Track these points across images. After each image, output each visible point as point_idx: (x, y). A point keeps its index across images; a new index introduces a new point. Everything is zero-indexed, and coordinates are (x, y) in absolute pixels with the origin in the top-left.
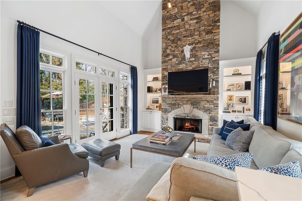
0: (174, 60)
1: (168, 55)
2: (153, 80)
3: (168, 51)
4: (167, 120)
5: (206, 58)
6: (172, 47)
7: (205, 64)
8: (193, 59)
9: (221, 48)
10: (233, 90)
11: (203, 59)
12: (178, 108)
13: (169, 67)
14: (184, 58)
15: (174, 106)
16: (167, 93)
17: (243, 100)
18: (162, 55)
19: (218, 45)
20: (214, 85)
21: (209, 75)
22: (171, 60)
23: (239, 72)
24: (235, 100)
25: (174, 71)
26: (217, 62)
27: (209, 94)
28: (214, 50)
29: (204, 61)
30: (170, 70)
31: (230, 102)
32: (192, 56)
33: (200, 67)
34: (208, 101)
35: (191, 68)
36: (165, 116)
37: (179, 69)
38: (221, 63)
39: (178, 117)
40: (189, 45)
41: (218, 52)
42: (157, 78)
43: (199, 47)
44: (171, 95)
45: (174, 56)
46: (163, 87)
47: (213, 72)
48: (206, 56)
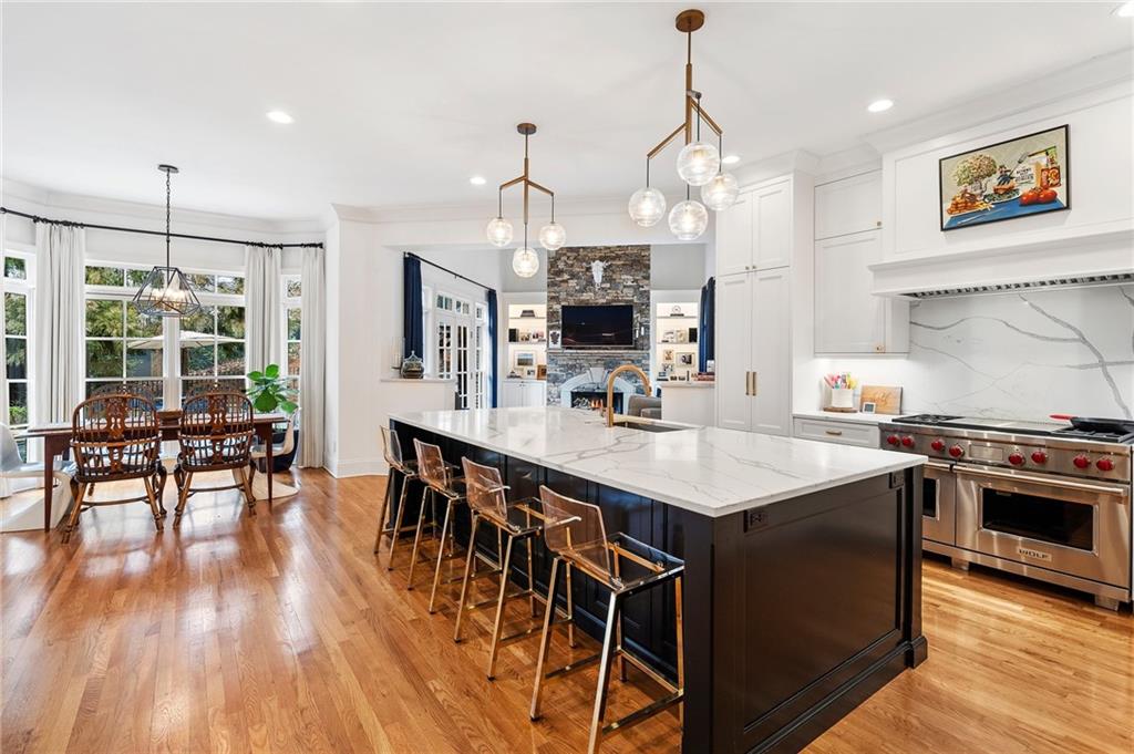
0: (573, 283)
1: (560, 273)
2: (522, 316)
3: (561, 265)
4: (559, 397)
5: (630, 286)
6: (568, 258)
7: (627, 295)
8: (608, 285)
9: (653, 272)
10: (672, 343)
11: (625, 287)
12: (580, 373)
13: (563, 295)
14: (590, 281)
15: (572, 369)
16: (559, 345)
17: (687, 360)
18: (549, 271)
19: (648, 267)
20: (643, 333)
21: (635, 316)
22: (566, 281)
23: (682, 312)
24: (676, 359)
25: (572, 304)
26: (646, 295)
27: (635, 349)
28: (642, 274)
29: (625, 290)
30: (565, 300)
31: (668, 362)
32: (606, 279)
33: (620, 301)
34: (633, 361)
35: (604, 301)
36: (554, 390)
37: (583, 301)
38: (653, 293)
39: (580, 390)
40: (601, 259)
41: (648, 278)
42: (532, 312)
43: (618, 266)
44: (567, 348)
45: (573, 276)
46: (551, 332)
47: (641, 312)
48: (629, 283)
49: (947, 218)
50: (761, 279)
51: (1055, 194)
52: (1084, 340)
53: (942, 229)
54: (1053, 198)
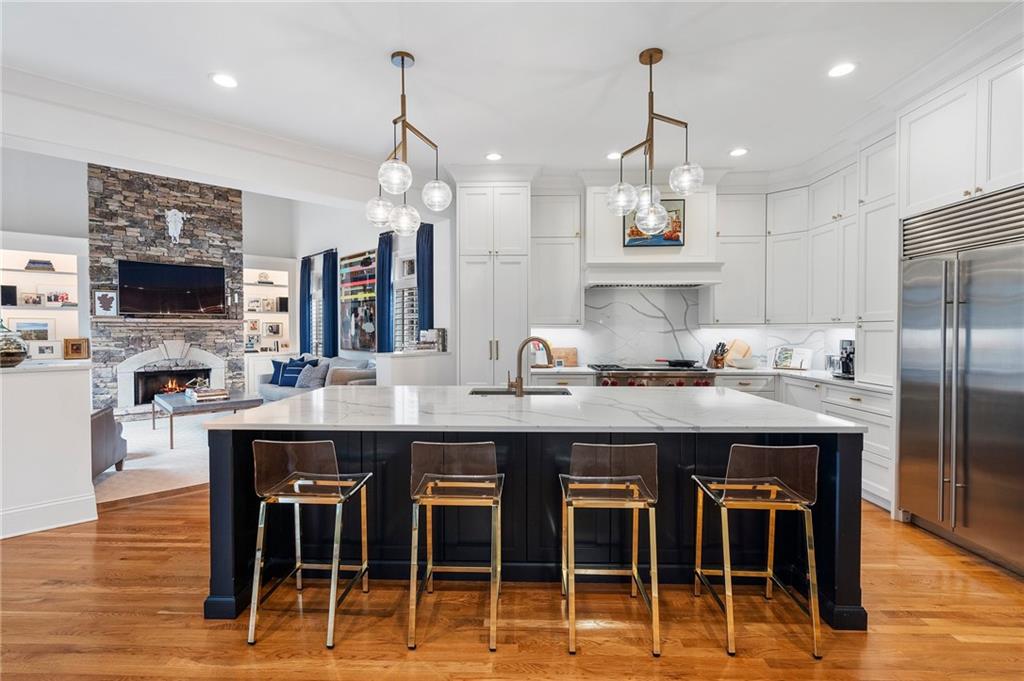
0: (134, 232)
1: (112, 215)
3: (113, 206)
4: (115, 380)
5: (218, 246)
6: (125, 198)
7: (214, 256)
8: (188, 242)
9: (245, 232)
10: (260, 312)
11: (211, 245)
12: (150, 347)
13: (117, 246)
14: (162, 234)
15: (134, 344)
16: (114, 310)
17: (275, 330)
18: (92, 210)
19: (240, 227)
20: (236, 301)
21: (226, 280)
22: (123, 228)
23: (269, 280)
24: (263, 331)
25: (133, 258)
26: (238, 257)
27: (225, 318)
28: (232, 234)
29: (211, 250)
30: (120, 253)
31: (254, 333)
32: (184, 234)
33: (203, 262)
34: (223, 332)
35: (183, 260)
36: (106, 372)
37: (150, 257)
38: (246, 257)
39: (148, 369)
41: (240, 239)
42: (48, 263)
43: (201, 221)
44: (127, 316)
45: (134, 223)
46: (99, 294)
47: (232, 276)
48: (217, 243)
49: (627, 239)
50: (502, 263)
51: (678, 236)
52: (666, 318)
53: (624, 246)
54: (677, 239)
